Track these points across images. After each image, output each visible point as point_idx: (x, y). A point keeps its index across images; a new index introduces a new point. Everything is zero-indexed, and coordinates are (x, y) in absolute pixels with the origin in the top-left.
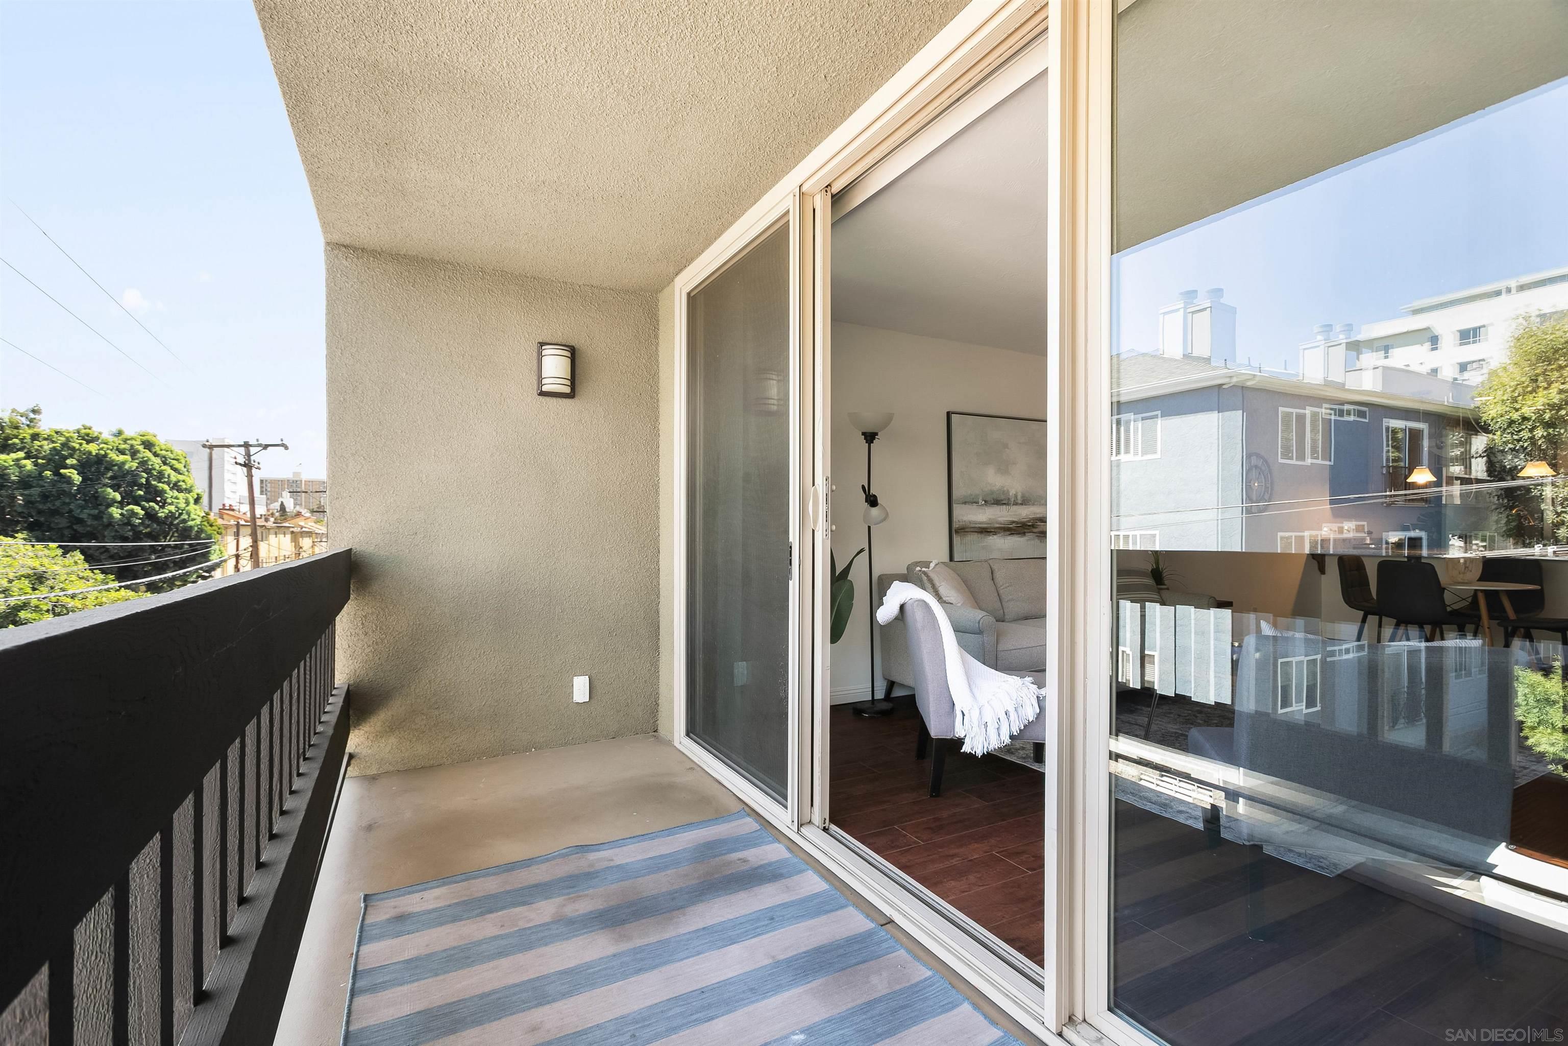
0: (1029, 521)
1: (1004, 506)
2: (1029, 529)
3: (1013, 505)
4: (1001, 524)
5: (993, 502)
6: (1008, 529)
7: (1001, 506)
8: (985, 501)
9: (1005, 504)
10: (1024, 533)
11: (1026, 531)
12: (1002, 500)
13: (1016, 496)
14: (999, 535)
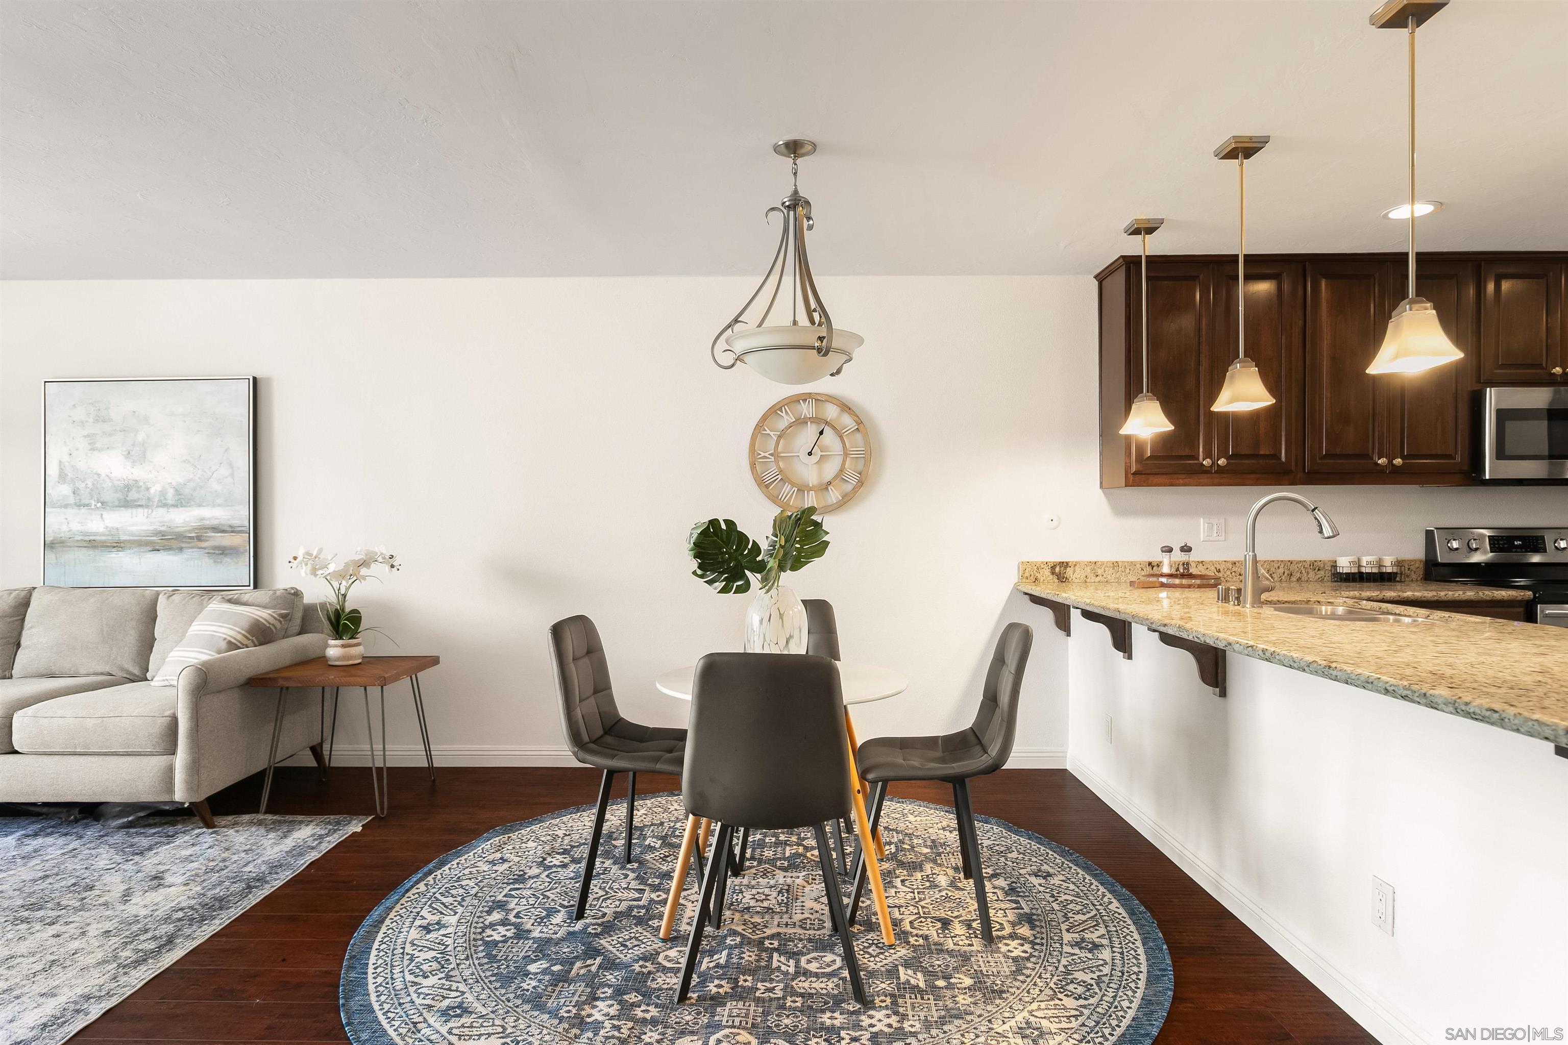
0: (190, 531)
1: (140, 510)
2: (189, 543)
3: (158, 506)
4: (132, 535)
5: (117, 503)
6: (147, 543)
7: (134, 510)
8: (102, 503)
9: (140, 506)
10: (181, 549)
11: (183, 545)
12: (135, 501)
13: (163, 493)
14: (129, 551)
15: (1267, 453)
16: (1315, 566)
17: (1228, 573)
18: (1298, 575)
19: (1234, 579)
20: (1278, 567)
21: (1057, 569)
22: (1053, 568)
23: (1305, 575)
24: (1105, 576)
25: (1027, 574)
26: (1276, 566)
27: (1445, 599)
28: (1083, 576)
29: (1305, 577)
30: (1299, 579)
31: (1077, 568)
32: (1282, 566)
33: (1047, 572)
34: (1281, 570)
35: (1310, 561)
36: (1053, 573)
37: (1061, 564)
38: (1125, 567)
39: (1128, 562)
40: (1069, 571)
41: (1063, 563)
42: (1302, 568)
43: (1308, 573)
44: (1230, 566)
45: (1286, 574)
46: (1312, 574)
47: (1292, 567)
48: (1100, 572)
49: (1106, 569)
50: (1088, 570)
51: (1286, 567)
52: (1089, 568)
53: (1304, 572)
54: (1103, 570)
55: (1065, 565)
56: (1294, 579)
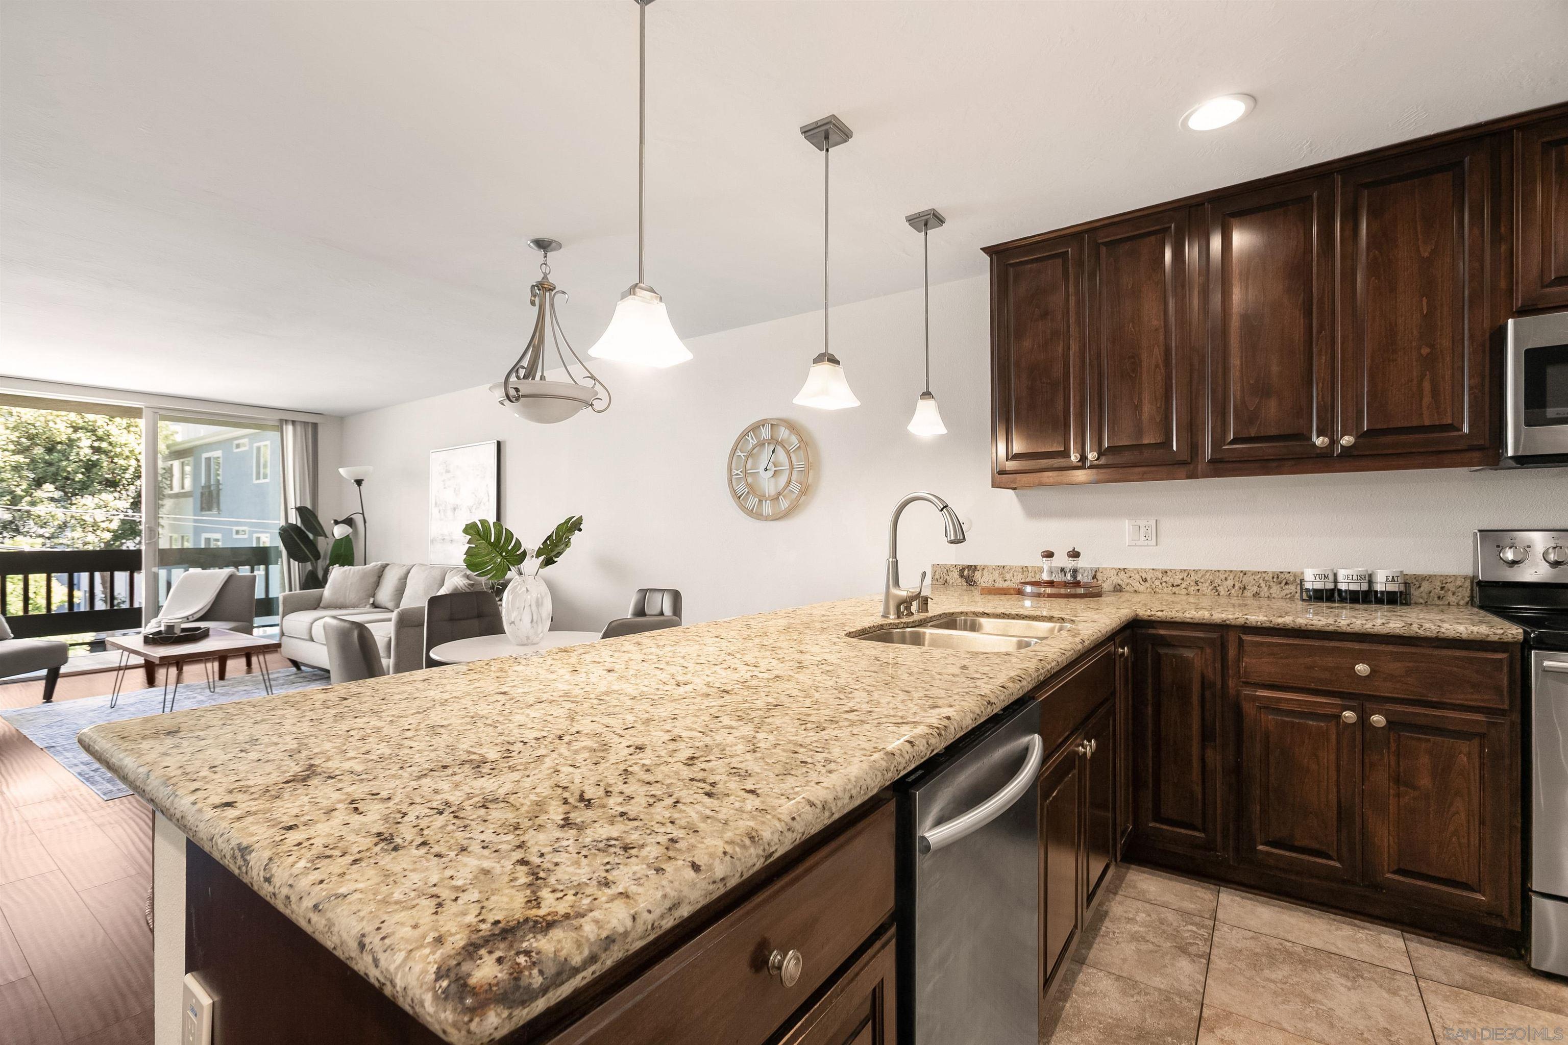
15: (1153, 441)
16: (1280, 579)
17: (1157, 583)
18: (1255, 589)
19: (1165, 590)
20: (1226, 579)
21: (966, 573)
22: (962, 571)
23: (1266, 589)
24: (1013, 581)
25: (937, 576)
26: (1223, 577)
27: (1349, 629)
28: (992, 580)
29: (1265, 591)
30: (1256, 595)
31: (985, 572)
32: (1231, 577)
33: (956, 574)
34: (1230, 583)
35: (1273, 573)
36: (962, 576)
37: (970, 567)
38: (1035, 572)
39: (1038, 567)
40: (978, 575)
41: (971, 566)
42: (1261, 581)
43: (1270, 587)
44: (1160, 576)
45: (1237, 587)
46: (1275, 590)
47: (1245, 579)
48: (1008, 577)
49: (1015, 573)
50: (996, 573)
51: (1237, 579)
52: (997, 572)
53: (1263, 585)
54: (1011, 575)
55: (973, 568)
56: (1248, 594)
